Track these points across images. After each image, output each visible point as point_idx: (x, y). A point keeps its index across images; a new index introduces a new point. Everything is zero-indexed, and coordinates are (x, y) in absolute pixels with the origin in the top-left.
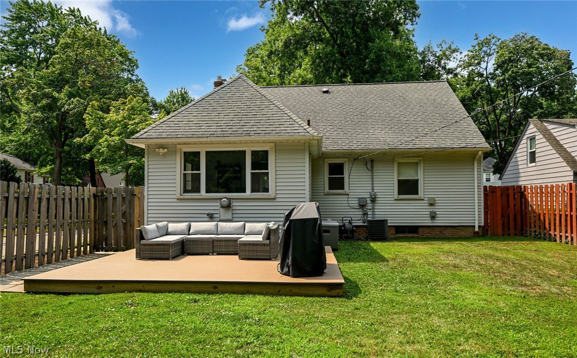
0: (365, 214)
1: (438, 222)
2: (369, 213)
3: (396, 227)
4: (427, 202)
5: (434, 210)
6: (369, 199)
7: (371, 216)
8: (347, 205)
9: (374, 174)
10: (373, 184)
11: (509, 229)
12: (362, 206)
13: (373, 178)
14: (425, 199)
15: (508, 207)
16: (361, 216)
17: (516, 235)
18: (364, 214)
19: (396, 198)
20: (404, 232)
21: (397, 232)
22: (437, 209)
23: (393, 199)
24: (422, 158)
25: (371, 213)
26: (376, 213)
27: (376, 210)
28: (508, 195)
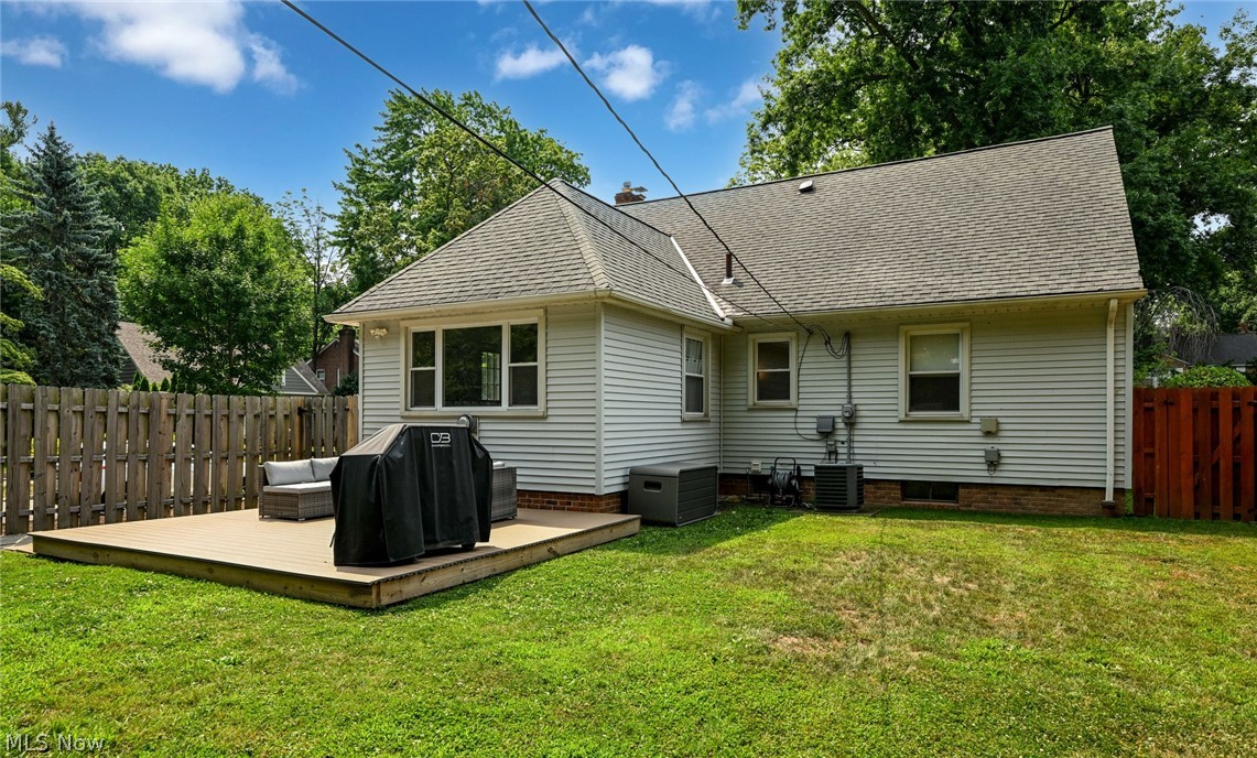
0: (833, 453)
1: (1005, 476)
2: (840, 451)
3: (903, 483)
4: (978, 427)
5: (997, 447)
6: (840, 420)
7: (845, 457)
8: (794, 432)
9: (853, 364)
10: (850, 386)
11: (1215, 501)
12: (826, 433)
13: (850, 374)
14: (974, 420)
15: (1215, 442)
16: (822, 456)
17: (1237, 517)
18: (830, 453)
19: (902, 417)
20: (923, 496)
21: (905, 496)
22: (1006, 446)
23: (896, 420)
24: (967, 324)
25: (845, 451)
26: (856, 451)
27: (856, 445)
28: (1215, 412)
